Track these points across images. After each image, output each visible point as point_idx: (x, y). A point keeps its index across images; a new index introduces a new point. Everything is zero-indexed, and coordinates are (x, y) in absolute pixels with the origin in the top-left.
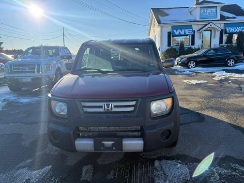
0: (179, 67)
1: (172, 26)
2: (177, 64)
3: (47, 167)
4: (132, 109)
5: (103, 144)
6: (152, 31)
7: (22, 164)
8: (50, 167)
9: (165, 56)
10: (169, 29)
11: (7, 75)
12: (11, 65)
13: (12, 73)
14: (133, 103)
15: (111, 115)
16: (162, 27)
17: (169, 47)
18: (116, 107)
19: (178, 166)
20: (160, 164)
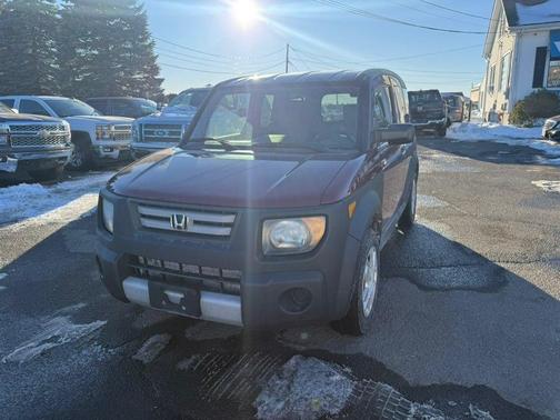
0: (552, 143)
1: (551, 31)
2: (547, 136)
3: (98, 322)
4: (225, 231)
5: (167, 296)
6: (496, 45)
7: (67, 309)
8: (103, 323)
9: (521, 113)
10: (542, 40)
11: (134, 144)
12: (141, 125)
13: (141, 140)
14: (229, 219)
15: (184, 239)
16: (519, 36)
17: (536, 90)
18: (196, 222)
19: (334, 379)
20: (298, 364)
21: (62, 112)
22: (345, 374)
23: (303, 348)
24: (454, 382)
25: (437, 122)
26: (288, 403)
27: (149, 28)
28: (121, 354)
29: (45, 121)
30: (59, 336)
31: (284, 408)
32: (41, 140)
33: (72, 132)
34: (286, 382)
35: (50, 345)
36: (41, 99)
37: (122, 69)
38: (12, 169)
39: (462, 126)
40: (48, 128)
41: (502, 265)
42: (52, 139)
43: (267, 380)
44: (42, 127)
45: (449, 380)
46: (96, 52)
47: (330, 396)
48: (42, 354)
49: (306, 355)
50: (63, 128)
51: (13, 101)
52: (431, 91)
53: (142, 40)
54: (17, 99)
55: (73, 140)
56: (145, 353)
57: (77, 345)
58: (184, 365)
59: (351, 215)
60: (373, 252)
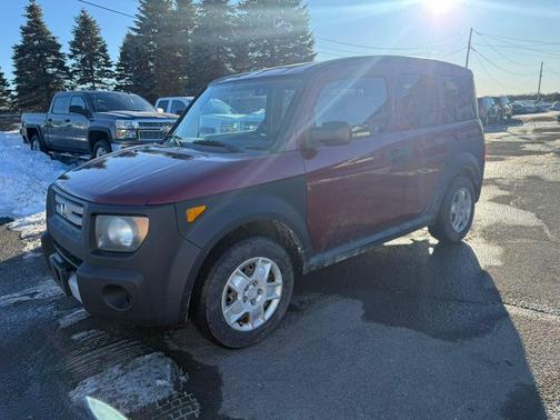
4: (81, 222)
19: (159, 382)
20: (149, 360)
22: (177, 382)
23: (176, 348)
27: (311, 28)
29: (169, 118)
30: (37, 293)
32: (163, 134)
34: (120, 372)
35: (25, 298)
36: (186, 99)
43: (112, 366)
44: (165, 124)
47: (137, 397)
49: (167, 354)
56: (67, 320)
57: (40, 302)
59: (190, 219)
60: (259, 264)
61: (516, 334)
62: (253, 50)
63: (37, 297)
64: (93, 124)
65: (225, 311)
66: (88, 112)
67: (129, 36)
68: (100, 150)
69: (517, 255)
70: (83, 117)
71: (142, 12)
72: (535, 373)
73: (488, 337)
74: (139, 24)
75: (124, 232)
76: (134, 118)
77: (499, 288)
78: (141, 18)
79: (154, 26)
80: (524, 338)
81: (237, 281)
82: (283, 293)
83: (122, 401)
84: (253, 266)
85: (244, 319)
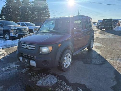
3: (19, 65)
5: (25, 60)
7: (15, 62)
18: (30, 47)
19: (54, 79)
20: (49, 76)
21: (28, 25)
22: (57, 79)
23: (52, 73)
24: (78, 83)
25: (110, 26)
26: (43, 83)
27: (48, 8)
28: (20, 71)
29: (23, 27)
30: (11, 67)
31: (41, 84)
32: (22, 31)
33: (29, 29)
34: (45, 79)
35: (9, 68)
36: (24, 23)
37: (43, 16)
38: (17, 36)
39: (118, 27)
40: (24, 28)
41: (107, 60)
42: (24, 30)
43: (42, 78)
44: (23, 28)
45: (77, 82)
46: (38, 13)
47: (51, 82)
48: (7, 70)
49: (52, 74)
50: (27, 28)
51: (20, 23)
52: (110, 19)
53: (47, 10)
54: (21, 23)
55: (29, 31)
56: (24, 71)
57: (13, 69)
58: (29, 74)
59: (59, 46)
60: (68, 55)
61: (109, 63)
62: (36, 12)
63: (12, 68)
64: (4, 28)
65: (64, 64)
66: (2, 25)
67: (3, 7)
68: (6, 35)
69: (102, 51)
70: (1, 27)
71: (7, 2)
72: (115, 68)
73: (105, 64)
74: (6, 5)
75: (45, 50)
76: (15, 27)
77: (103, 56)
78: (7, 3)
79: (10, 5)
80: (111, 63)
81: (65, 58)
82: (71, 60)
83: (49, 84)
84: (67, 55)
85: (66, 66)
